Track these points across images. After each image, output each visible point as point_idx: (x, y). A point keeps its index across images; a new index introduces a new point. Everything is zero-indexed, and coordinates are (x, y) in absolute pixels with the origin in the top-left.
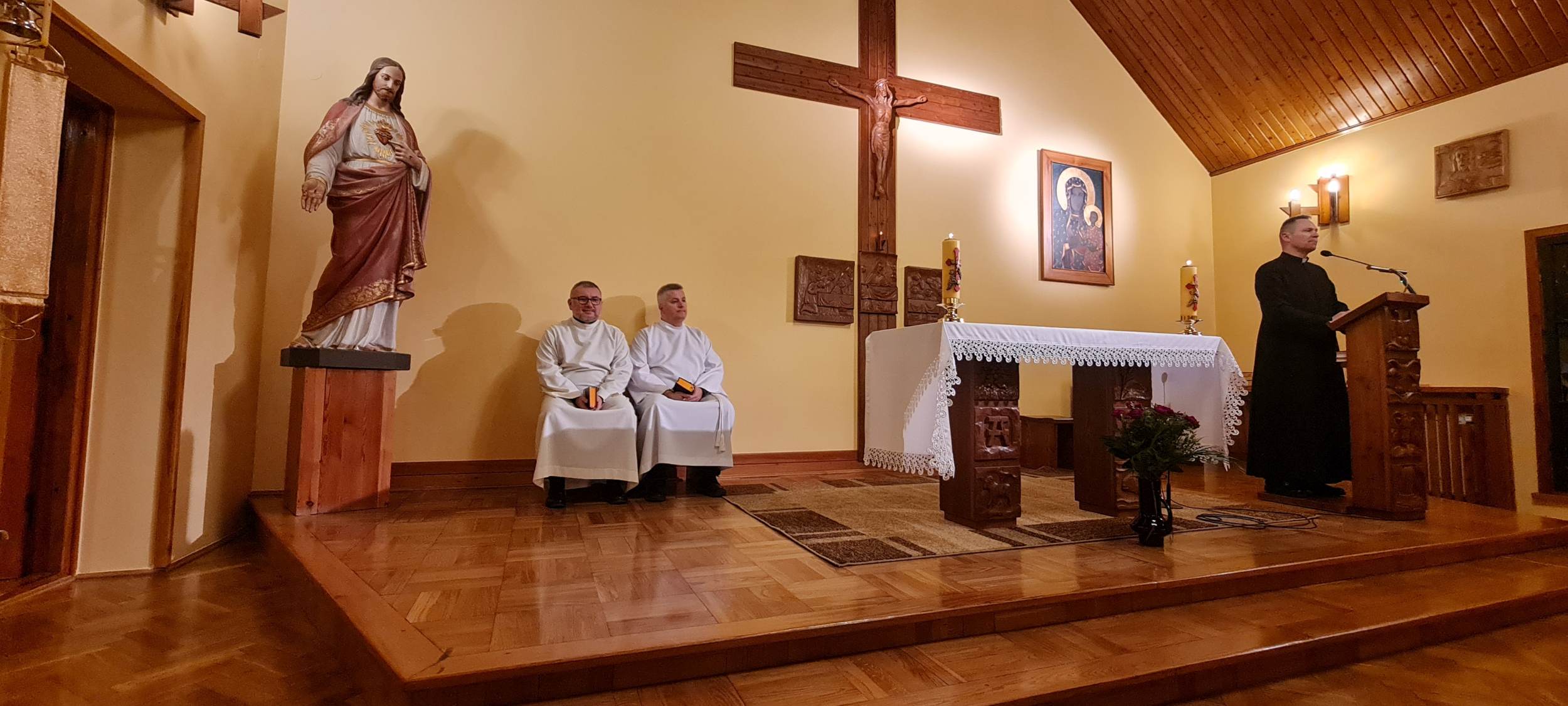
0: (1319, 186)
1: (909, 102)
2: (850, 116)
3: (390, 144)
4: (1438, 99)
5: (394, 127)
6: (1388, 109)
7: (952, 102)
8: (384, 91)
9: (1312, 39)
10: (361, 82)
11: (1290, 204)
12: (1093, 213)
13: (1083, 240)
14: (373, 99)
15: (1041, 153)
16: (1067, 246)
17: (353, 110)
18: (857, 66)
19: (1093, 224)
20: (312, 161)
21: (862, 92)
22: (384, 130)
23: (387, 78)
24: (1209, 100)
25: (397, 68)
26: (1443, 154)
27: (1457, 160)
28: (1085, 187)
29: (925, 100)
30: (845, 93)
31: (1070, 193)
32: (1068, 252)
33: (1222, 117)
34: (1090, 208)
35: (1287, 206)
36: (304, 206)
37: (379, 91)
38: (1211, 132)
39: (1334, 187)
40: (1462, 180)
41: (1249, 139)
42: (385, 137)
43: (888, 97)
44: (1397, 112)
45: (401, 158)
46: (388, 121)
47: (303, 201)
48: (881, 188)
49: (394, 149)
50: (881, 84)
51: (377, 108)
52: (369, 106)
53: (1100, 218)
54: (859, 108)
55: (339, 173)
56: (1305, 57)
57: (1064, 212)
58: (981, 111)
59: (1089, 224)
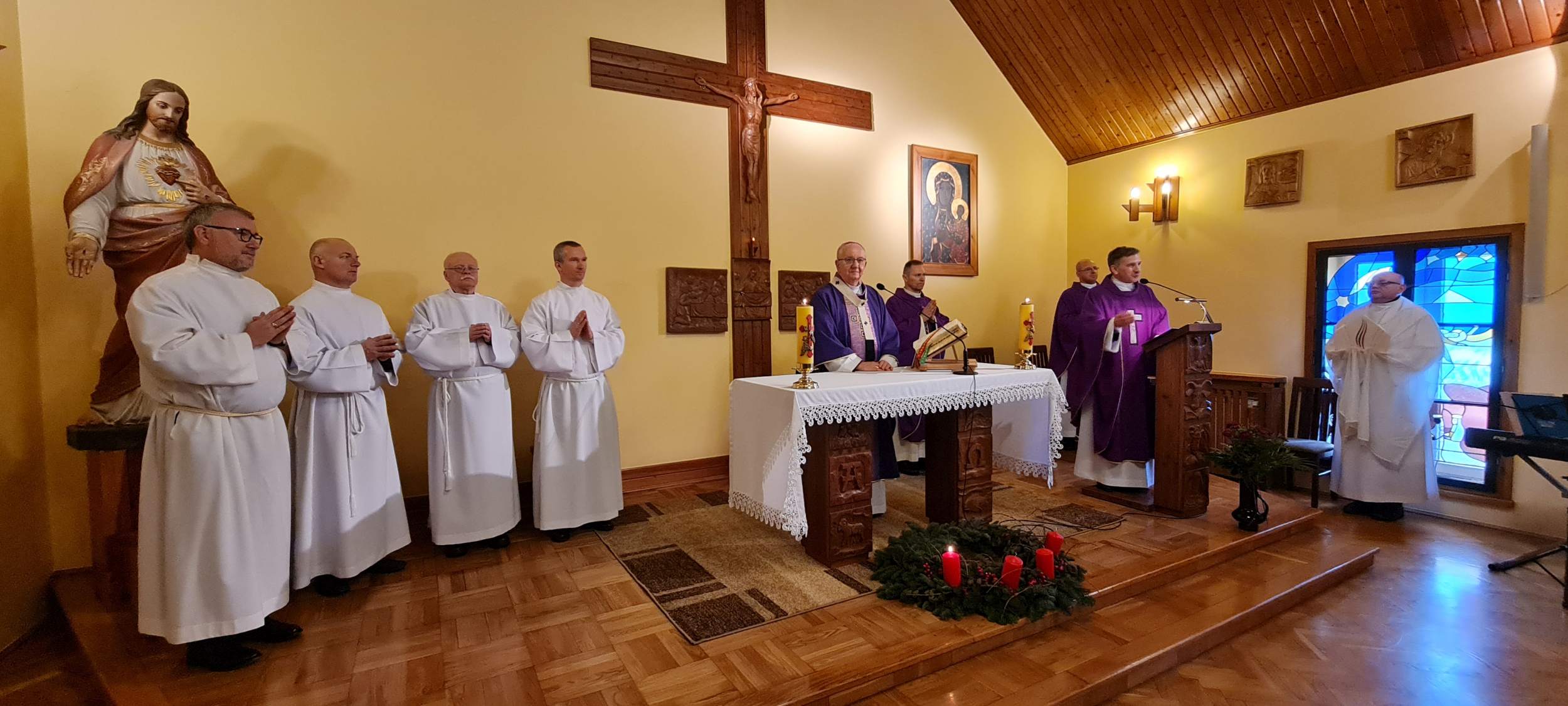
0: (1155, 185)
1: (780, 100)
2: (719, 116)
3: (178, 182)
4: (1253, 114)
5: (182, 162)
6: (1213, 120)
7: (823, 99)
8: (162, 121)
9: (1154, 51)
10: (129, 109)
11: (1130, 201)
12: (960, 207)
13: (950, 234)
14: (148, 130)
15: (912, 147)
16: (935, 240)
17: (123, 145)
18: (726, 63)
19: (960, 217)
20: (76, 213)
21: (731, 91)
22: (167, 168)
23: (165, 106)
24: (1066, 96)
25: (176, 93)
26: (1253, 166)
27: (1263, 173)
28: (952, 182)
29: (796, 97)
30: (713, 92)
31: (939, 187)
32: (936, 246)
33: (1079, 114)
34: (958, 202)
35: (1128, 204)
36: (71, 271)
37: (156, 120)
38: (1069, 125)
39: (1166, 189)
40: (1266, 192)
41: (1100, 134)
42: (170, 176)
43: (758, 96)
44: (1220, 122)
45: (195, 199)
46: (172, 155)
47: (70, 265)
48: (752, 193)
49: (185, 190)
50: (750, 84)
51: (155, 139)
52: (144, 137)
53: (967, 211)
54: (728, 108)
55: (114, 222)
56: (1148, 67)
57: (933, 206)
58: (853, 107)
59: (956, 217)
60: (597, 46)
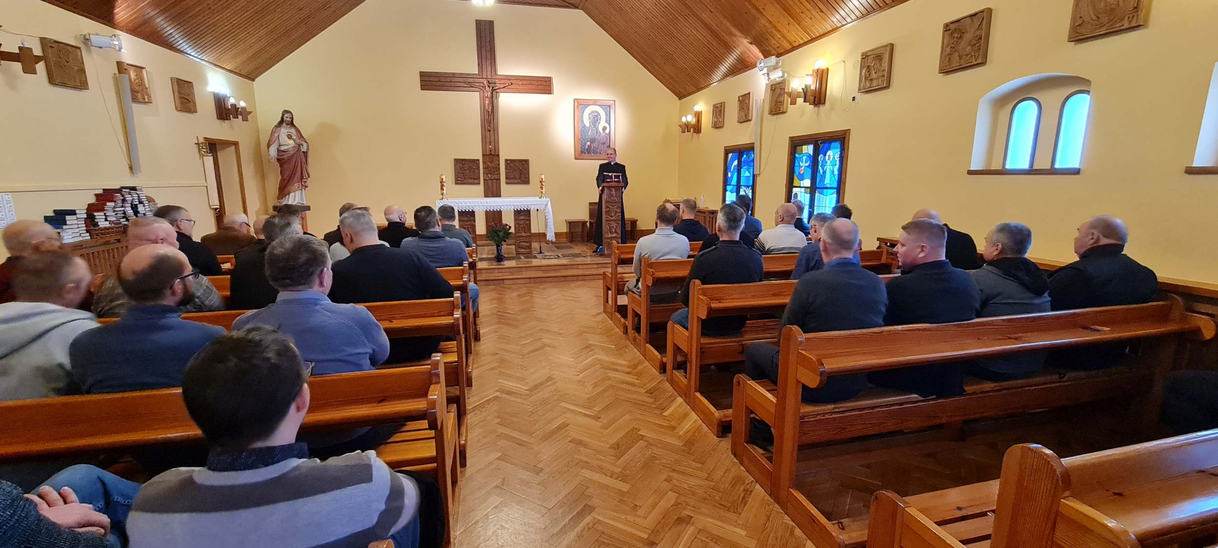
0: (695, 114)
1: (503, 86)
2: (474, 96)
3: (293, 139)
5: (293, 132)
7: (525, 83)
8: (288, 121)
12: (604, 126)
13: (598, 140)
14: (285, 124)
15: (574, 100)
16: (589, 143)
17: (279, 129)
18: (477, 73)
19: (604, 131)
21: (480, 85)
22: (289, 135)
23: (288, 117)
24: (658, 69)
25: (290, 113)
26: (714, 108)
27: (715, 112)
28: (599, 114)
29: (510, 84)
30: (472, 86)
31: (591, 118)
32: (589, 146)
33: (667, 77)
34: (602, 124)
36: (270, 165)
37: (286, 121)
38: (667, 81)
41: (679, 87)
42: (290, 137)
43: (489, 87)
45: (297, 142)
46: (290, 130)
48: (489, 127)
50: (486, 82)
52: (284, 126)
53: (608, 129)
54: (477, 92)
55: (279, 151)
57: (587, 127)
58: (542, 85)
60: (423, 74)
